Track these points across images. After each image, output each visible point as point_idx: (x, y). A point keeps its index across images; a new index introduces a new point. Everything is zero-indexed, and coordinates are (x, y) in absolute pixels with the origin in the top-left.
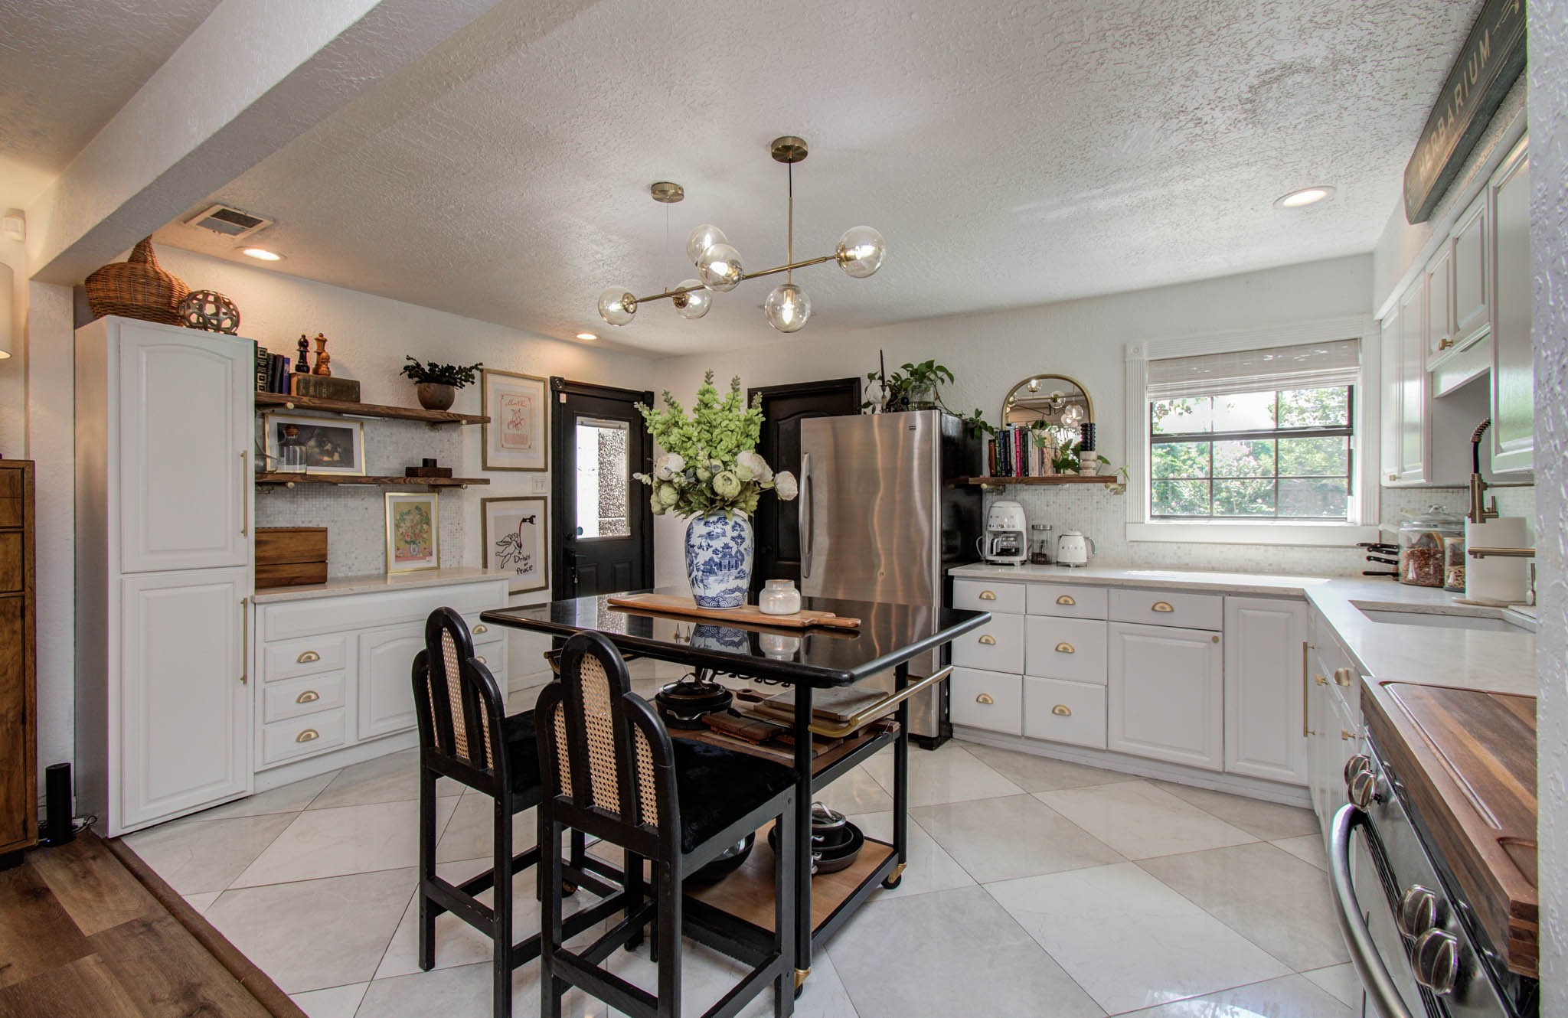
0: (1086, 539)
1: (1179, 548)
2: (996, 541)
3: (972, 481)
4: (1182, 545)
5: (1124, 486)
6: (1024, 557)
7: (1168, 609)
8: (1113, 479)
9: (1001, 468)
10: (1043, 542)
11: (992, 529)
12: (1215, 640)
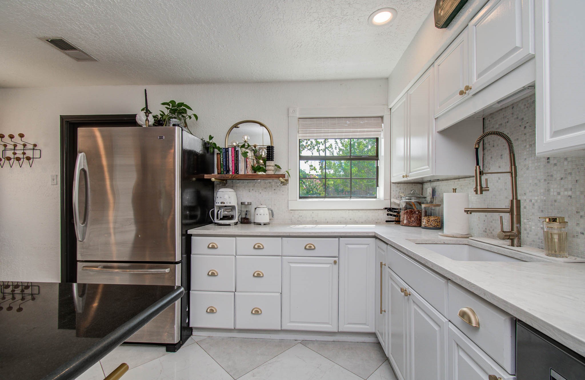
0: (269, 209)
1: (313, 213)
2: (220, 211)
3: (206, 176)
4: (314, 212)
5: (287, 180)
6: (236, 220)
7: (313, 248)
8: (283, 176)
9: (224, 169)
10: (247, 211)
11: (218, 204)
12: (335, 262)
